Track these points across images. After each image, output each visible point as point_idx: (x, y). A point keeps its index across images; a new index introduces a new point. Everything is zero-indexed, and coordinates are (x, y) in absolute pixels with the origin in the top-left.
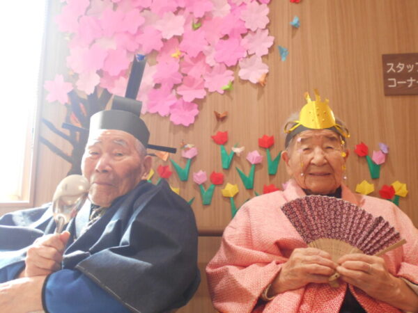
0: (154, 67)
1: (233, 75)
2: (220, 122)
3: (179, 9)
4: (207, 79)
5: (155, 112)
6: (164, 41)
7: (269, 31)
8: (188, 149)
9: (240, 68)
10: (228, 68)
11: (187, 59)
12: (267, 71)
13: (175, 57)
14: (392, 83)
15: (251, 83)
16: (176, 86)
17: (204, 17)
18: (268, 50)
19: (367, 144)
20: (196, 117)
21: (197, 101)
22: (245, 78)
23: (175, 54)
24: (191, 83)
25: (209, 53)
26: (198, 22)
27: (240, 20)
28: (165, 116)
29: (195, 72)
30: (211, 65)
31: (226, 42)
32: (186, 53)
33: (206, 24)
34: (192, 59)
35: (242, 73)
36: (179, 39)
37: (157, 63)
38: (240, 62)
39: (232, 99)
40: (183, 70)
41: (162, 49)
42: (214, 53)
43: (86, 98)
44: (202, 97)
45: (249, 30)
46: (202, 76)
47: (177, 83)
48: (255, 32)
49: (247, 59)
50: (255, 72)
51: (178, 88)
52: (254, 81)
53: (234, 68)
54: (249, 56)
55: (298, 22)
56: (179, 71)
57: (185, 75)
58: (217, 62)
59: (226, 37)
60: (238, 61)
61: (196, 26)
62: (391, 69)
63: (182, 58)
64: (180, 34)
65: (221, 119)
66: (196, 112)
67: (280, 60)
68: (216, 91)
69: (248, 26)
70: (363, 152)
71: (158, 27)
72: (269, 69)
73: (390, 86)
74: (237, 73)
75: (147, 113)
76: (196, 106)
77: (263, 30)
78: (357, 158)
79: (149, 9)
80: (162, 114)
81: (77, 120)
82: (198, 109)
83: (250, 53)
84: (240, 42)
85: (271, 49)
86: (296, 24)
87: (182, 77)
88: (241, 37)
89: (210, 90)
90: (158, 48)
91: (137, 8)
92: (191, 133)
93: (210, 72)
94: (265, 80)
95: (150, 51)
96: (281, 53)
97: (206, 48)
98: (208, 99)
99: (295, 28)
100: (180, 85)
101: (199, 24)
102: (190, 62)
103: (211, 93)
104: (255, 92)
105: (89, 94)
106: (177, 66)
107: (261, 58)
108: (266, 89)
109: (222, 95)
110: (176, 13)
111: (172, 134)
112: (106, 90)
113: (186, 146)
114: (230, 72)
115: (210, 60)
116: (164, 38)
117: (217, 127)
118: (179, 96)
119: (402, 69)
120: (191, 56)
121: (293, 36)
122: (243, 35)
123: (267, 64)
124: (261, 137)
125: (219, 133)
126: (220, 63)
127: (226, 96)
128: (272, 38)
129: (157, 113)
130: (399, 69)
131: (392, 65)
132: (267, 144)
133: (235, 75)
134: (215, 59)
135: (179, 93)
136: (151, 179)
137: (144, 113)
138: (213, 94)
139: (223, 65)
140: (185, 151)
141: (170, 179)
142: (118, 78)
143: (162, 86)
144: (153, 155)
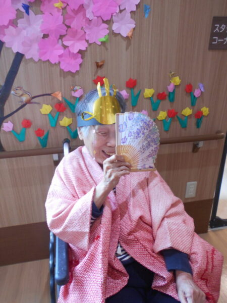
1: (108, 29)
2: (99, 68)
4: (88, 32)
5: (46, 59)
8: (77, 90)
9: (113, 23)
10: (104, 22)
11: (69, 11)
12: (134, 26)
13: (57, 7)
14: (215, 40)
15: (122, 36)
16: (61, 37)
18: (135, 7)
19: (193, 84)
20: (80, 65)
21: (80, 52)
22: (117, 32)
23: (58, 4)
24: (74, 35)
25: (88, 6)
28: (55, 63)
29: (76, 24)
30: (90, 19)
32: (68, 5)
34: (73, 10)
35: (115, 27)
37: (42, 13)
38: (113, 17)
39: (107, 49)
40: (67, 22)
42: (92, 6)
44: (84, 48)
46: (82, 28)
47: (62, 34)
49: (119, 14)
50: (124, 27)
51: (64, 39)
52: (124, 35)
53: (109, 22)
54: (121, 11)
56: (63, 23)
57: (68, 27)
58: (94, 16)
60: (112, 16)
62: (217, 29)
63: (64, 9)
65: (99, 66)
67: (144, 16)
68: (95, 42)
70: (189, 89)
72: (135, 24)
73: (213, 43)
74: (112, 27)
75: (40, 60)
76: (80, 55)
78: (185, 93)
80: (53, 61)
82: (82, 58)
83: (121, 9)
85: (138, 6)
87: (66, 28)
89: (90, 42)
92: (77, 77)
93: (89, 25)
94: (132, 34)
96: (145, 11)
97: (86, 2)
98: (89, 49)
100: (64, 36)
102: (72, 14)
104: (124, 43)
106: (61, 18)
107: (129, 15)
108: (132, 42)
109: (100, 45)
111: (62, 78)
113: (75, 88)
114: (106, 26)
115: (89, 14)
117: (96, 72)
118: (65, 47)
119: (223, 29)
120: (72, 9)
123: (134, 20)
124: (128, 79)
125: (98, 77)
126: (98, 17)
127: (103, 47)
129: (48, 60)
130: (222, 29)
131: (218, 25)
132: (131, 84)
133: (110, 28)
134: (93, 13)
135: (66, 43)
136: (50, 113)
137: (36, 60)
138: (92, 45)
139: (100, 18)
140: (75, 92)
141: (65, 112)
142: (7, 27)
143: (50, 37)
144: (49, 95)
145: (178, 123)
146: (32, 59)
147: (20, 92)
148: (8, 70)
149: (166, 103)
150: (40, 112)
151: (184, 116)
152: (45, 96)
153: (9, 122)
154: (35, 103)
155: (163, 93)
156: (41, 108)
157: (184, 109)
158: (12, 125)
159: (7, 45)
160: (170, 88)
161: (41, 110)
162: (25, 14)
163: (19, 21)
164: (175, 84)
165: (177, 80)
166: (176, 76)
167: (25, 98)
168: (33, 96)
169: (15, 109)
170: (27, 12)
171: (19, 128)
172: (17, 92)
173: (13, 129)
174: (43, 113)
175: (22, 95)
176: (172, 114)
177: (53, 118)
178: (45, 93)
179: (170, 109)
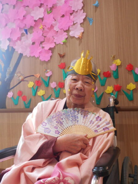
0: (32, 34)
1: (67, 35)
2: (62, 58)
3: (41, 4)
4: (55, 38)
5: (33, 56)
6: (35, 21)
7: (84, 10)
8: (48, 72)
9: (70, 31)
10: (65, 31)
11: (46, 29)
12: (83, 31)
13: (41, 29)
16: (41, 43)
17: (53, 7)
19: (133, 64)
20: (51, 57)
21: (50, 49)
22: (73, 36)
23: (41, 27)
24: (48, 41)
25: (56, 25)
26: (50, 10)
27: (69, 6)
28: (38, 57)
29: (50, 35)
30: (57, 31)
31: (63, 18)
32: (46, 26)
33: (54, 10)
34: (48, 28)
35: (71, 33)
36: (42, 19)
37: (33, 32)
38: (70, 28)
39: (67, 46)
40: (44, 35)
41: (35, 25)
42: (58, 24)
43: (5, 51)
44: (53, 47)
45: (74, 11)
46: (53, 37)
48: (77, 11)
49: (74, 26)
50: (77, 32)
51: (43, 43)
52: (77, 37)
53: (68, 31)
54: (74, 24)
55: (98, 3)
56: (42, 35)
57: (45, 37)
58: (59, 29)
59: (63, 16)
60: (69, 27)
61: (49, 12)
63: (44, 29)
64: (42, 17)
65: (62, 56)
66: (51, 54)
67: (90, 24)
68: (60, 43)
69: (73, 9)
70: (130, 68)
71: (32, 15)
74: (69, 33)
75: (30, 56)
76: (51, 51)
77: (81, 10)
78: (128, 71)
79: (28, 6)
80: (36, 56)
81: (2, 62)
82: (52, 52)
83: (74, 23)
84: (70, 18)
85: (84, 20)
86: (97, 5)
87: (44, 38)
88: (70, 15)
89: (56, 43)
90: (33, 25)
91: (23, 6)
92: (49, 64)
93: (57, 34)
94: (82, 36)
95: (30, 27)
96: (90, 21)
97: (54, 22)
98: (56, 48)
99: (96, 7)
100: (43, 42)
101: (51, 11)
102: (48, 30)
103: (58, 44)
104: (78, 42)
105: (6, 50)
106: (42, 33)
107: (80, 25)
108: (83, 40)
109: (63, 45)
110: (40, 7)
111: (41, 66)
112: (12, 47)
113: (47, 71)
114: (66, 33)
115: (56, 29)
116: (35, 19)
117: (61, 60)
118: (43, 47)
121: (96, 11)
122: (71, 14)
123: (83, 27)
125: (62, 64)
126: (61, 29)
128: (85, 14)
129: (34, 56)
134: (58, 27)
135: (43, 46)
136: (33, 87)
137: (29, 56)
138: (58, 45)
139: (62, 30)
140: (47, 73)
141: (41, 87)
142: (16, 41)
143: (36, 43)
144: (33, 76)
145: (125, 96)
146: (26, 55)
147: (19, 75)
148: (15, 63)
149: (112, 79)
150: (28, 86)
151: (130, 90)
152: (31, 77)
153: (11, 92)
154: (26, 81)
155: (108, 72)
156: (28, 84)
157: (129, 84)
158: (13, 94)
159: (16, 50)
160: (113, 68)
161: (28, 85)
162: (26, 34)
163: (22, 38)
164: (117, 65)
165: (118, 62)
166: (117, 59)
167: (21, 78)
168: (25, 77)
169: (15, 85)
170: (27, 33)
171: (16, 96)
172: (18, 75)
173: (13, 97)
174: (29, 87)
175: (20, 76)
176: (118, 89)
177: (34, 90)
178: (31, 75)
179: (116, 84)
